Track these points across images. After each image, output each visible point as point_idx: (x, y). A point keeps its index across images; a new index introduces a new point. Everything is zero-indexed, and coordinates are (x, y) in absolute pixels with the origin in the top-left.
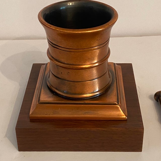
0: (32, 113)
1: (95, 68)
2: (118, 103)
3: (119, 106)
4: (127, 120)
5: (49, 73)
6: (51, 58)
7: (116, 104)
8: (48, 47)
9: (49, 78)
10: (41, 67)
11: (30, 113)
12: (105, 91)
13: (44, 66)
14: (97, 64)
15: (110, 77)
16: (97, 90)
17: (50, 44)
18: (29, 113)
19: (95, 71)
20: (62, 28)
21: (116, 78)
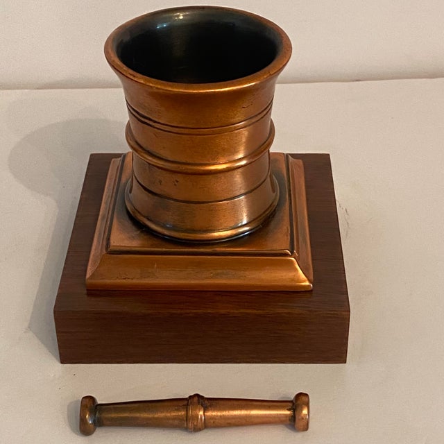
0: (92, 276)
1: (240, 170)
2: (292, 252)
3: (293, 259)
4: (311, 291)
5: (130, 180)
6: (137, 146)
7: (286, 255)
8: (128, 119)
9: (130, 192)
10: (110, 163)
11: (88, 276)
12: (263, 223)
13: (119, 160)
14: (243, 162)
15: (274, 191)
16: (245, 222)
17: (133, 115)
18: (85, 275)
19: (238, 178)
20: (160, 81)
21: (290, 191)
